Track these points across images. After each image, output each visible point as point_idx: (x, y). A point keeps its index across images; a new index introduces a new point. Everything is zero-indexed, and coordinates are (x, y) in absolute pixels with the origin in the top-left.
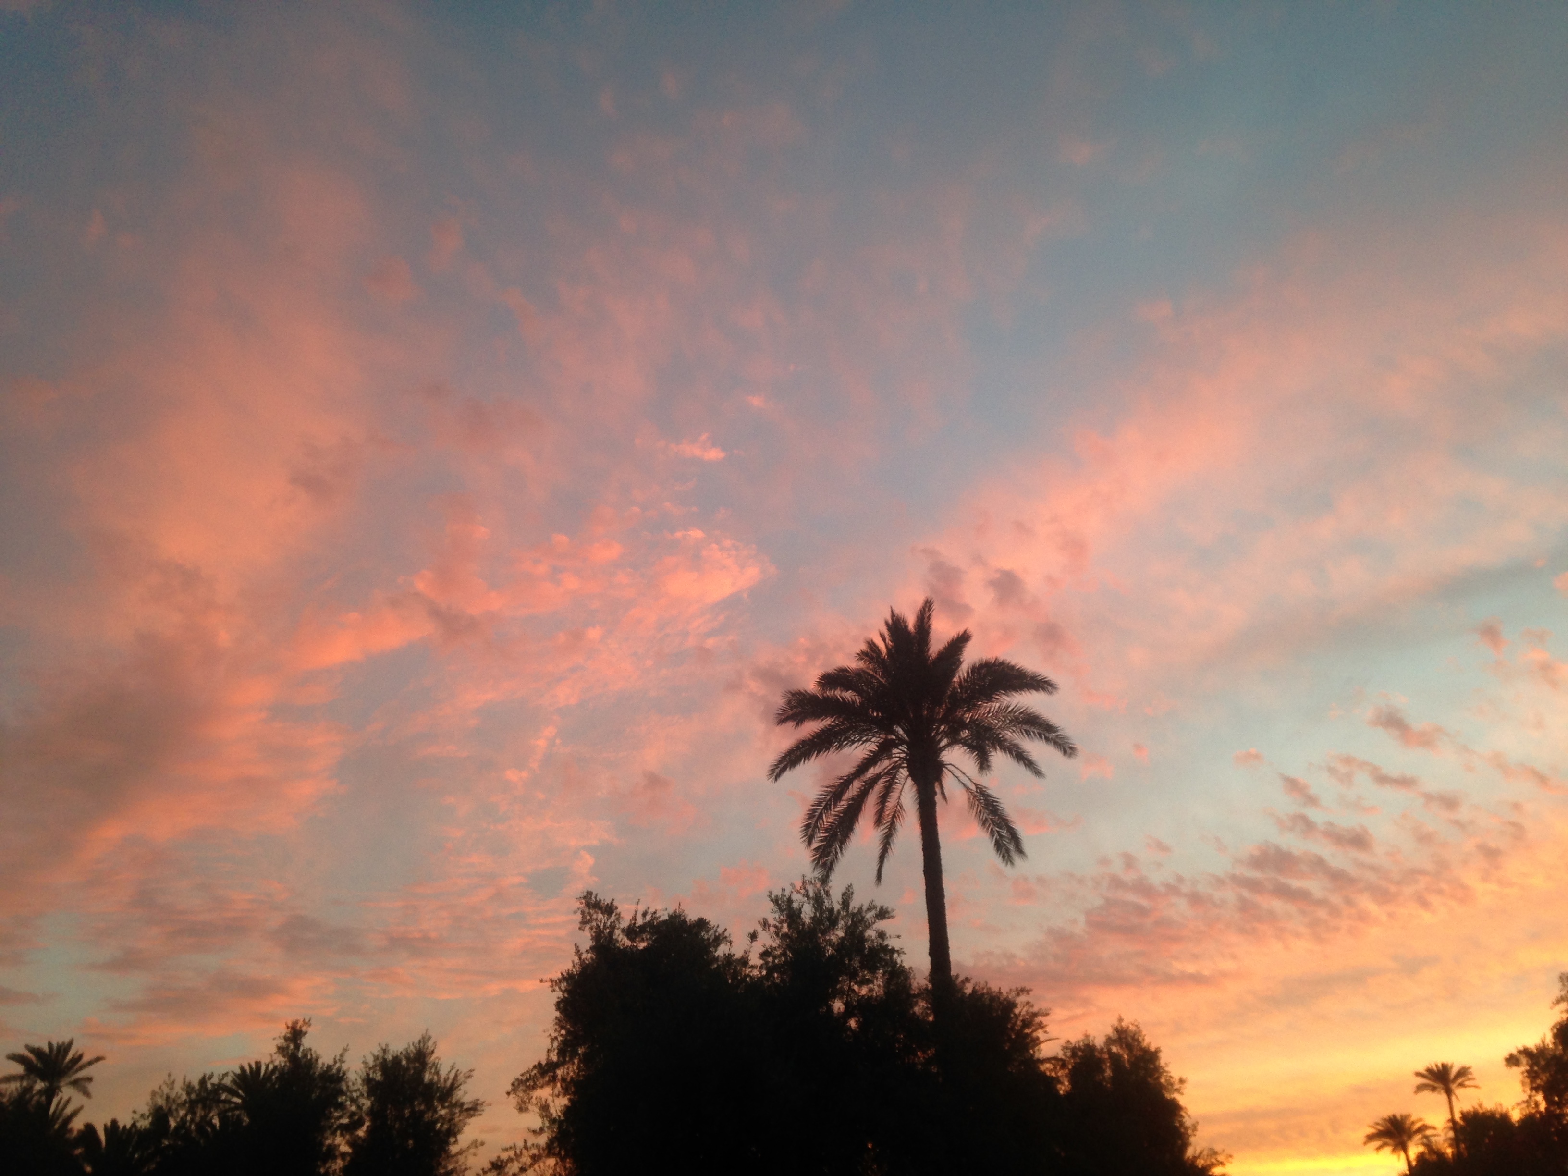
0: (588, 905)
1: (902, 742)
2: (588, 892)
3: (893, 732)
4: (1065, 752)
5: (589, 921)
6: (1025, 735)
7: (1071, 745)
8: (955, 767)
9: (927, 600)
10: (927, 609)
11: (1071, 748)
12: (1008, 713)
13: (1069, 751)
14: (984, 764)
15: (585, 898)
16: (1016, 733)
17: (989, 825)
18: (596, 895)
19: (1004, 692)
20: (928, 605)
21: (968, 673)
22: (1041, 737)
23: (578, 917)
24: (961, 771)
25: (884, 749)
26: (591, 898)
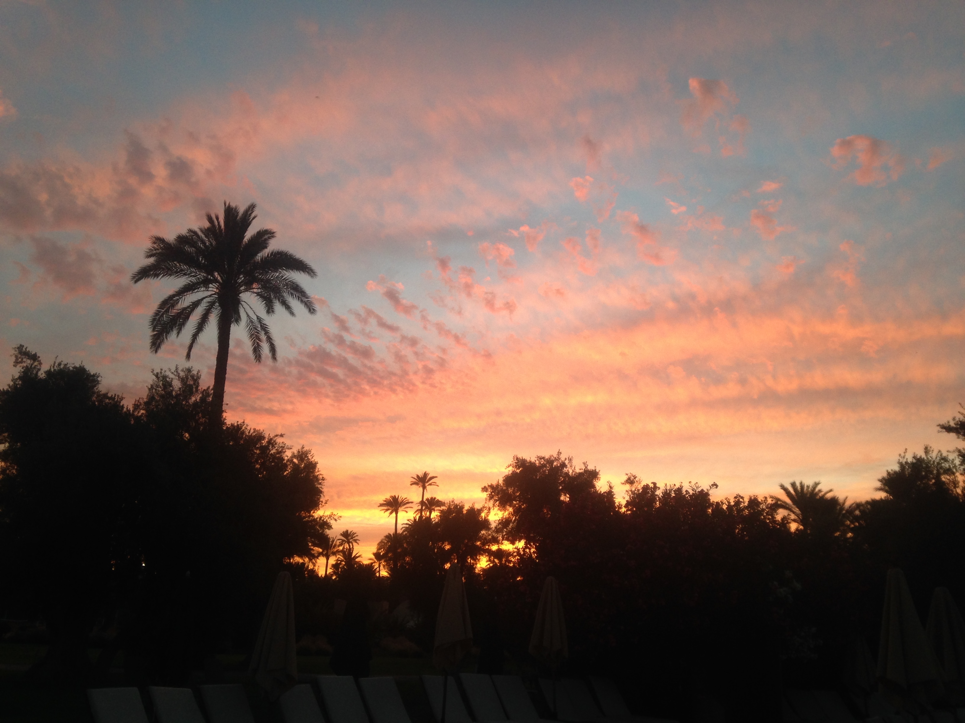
0: (21, 352)
1: (216, 281)
2: (21, 345)
3: (213, 275)
4: (310, 310)
5: (21, 362)
6: (290, 295)
7: (314, 308)
8: (247, 303)
9: (253, 204)
10: (251, 209)
11: (314, 309)
12: (282, 280)
13: (312, 311)
14: (270, 310)
15: (18, 348)
16: (285, 293)
17: (254, 338)
18: (26, 348)
19: (285, 269)
20: (252, 207)
21: (268, 255)
22: (299, 299)
23: (14, 359)
24: (250, 307)
25: (205, 283)
26: (22, 349)
